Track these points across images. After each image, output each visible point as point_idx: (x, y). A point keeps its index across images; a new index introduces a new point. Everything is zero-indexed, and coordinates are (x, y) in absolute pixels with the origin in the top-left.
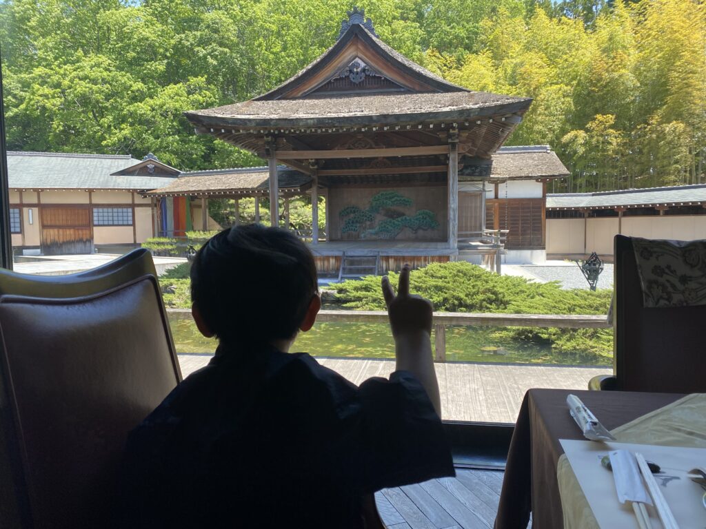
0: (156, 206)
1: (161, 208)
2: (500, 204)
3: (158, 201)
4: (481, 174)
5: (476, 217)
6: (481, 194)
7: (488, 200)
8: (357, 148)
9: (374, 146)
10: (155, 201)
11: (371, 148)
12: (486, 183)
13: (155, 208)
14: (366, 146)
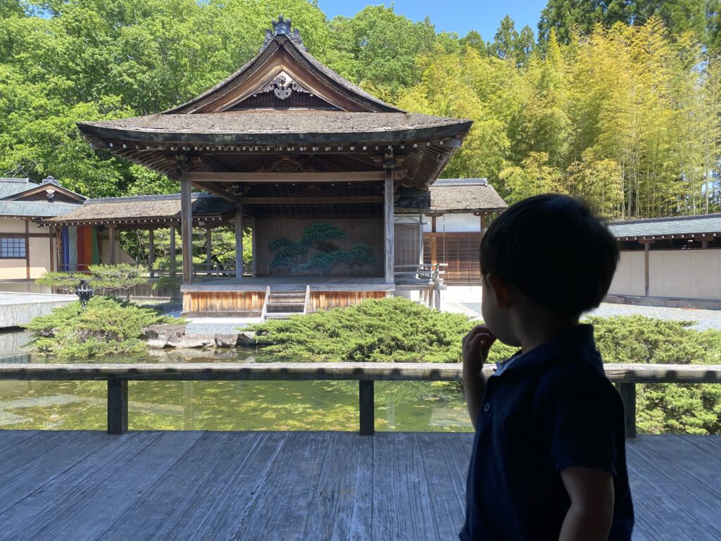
0: (54, 235)
1: (62, 239)
2: (438, 238)
3: (59, 231)
4: (418, 206)
5: (413, 251)
6: (418, 227)
7: (426, 234)
8: (284, 171)
9: (302, 170)
10: (54, 231)
11: (299, 171)
12: (423, 215)
13: (54, 239)
14: (293, 169)
